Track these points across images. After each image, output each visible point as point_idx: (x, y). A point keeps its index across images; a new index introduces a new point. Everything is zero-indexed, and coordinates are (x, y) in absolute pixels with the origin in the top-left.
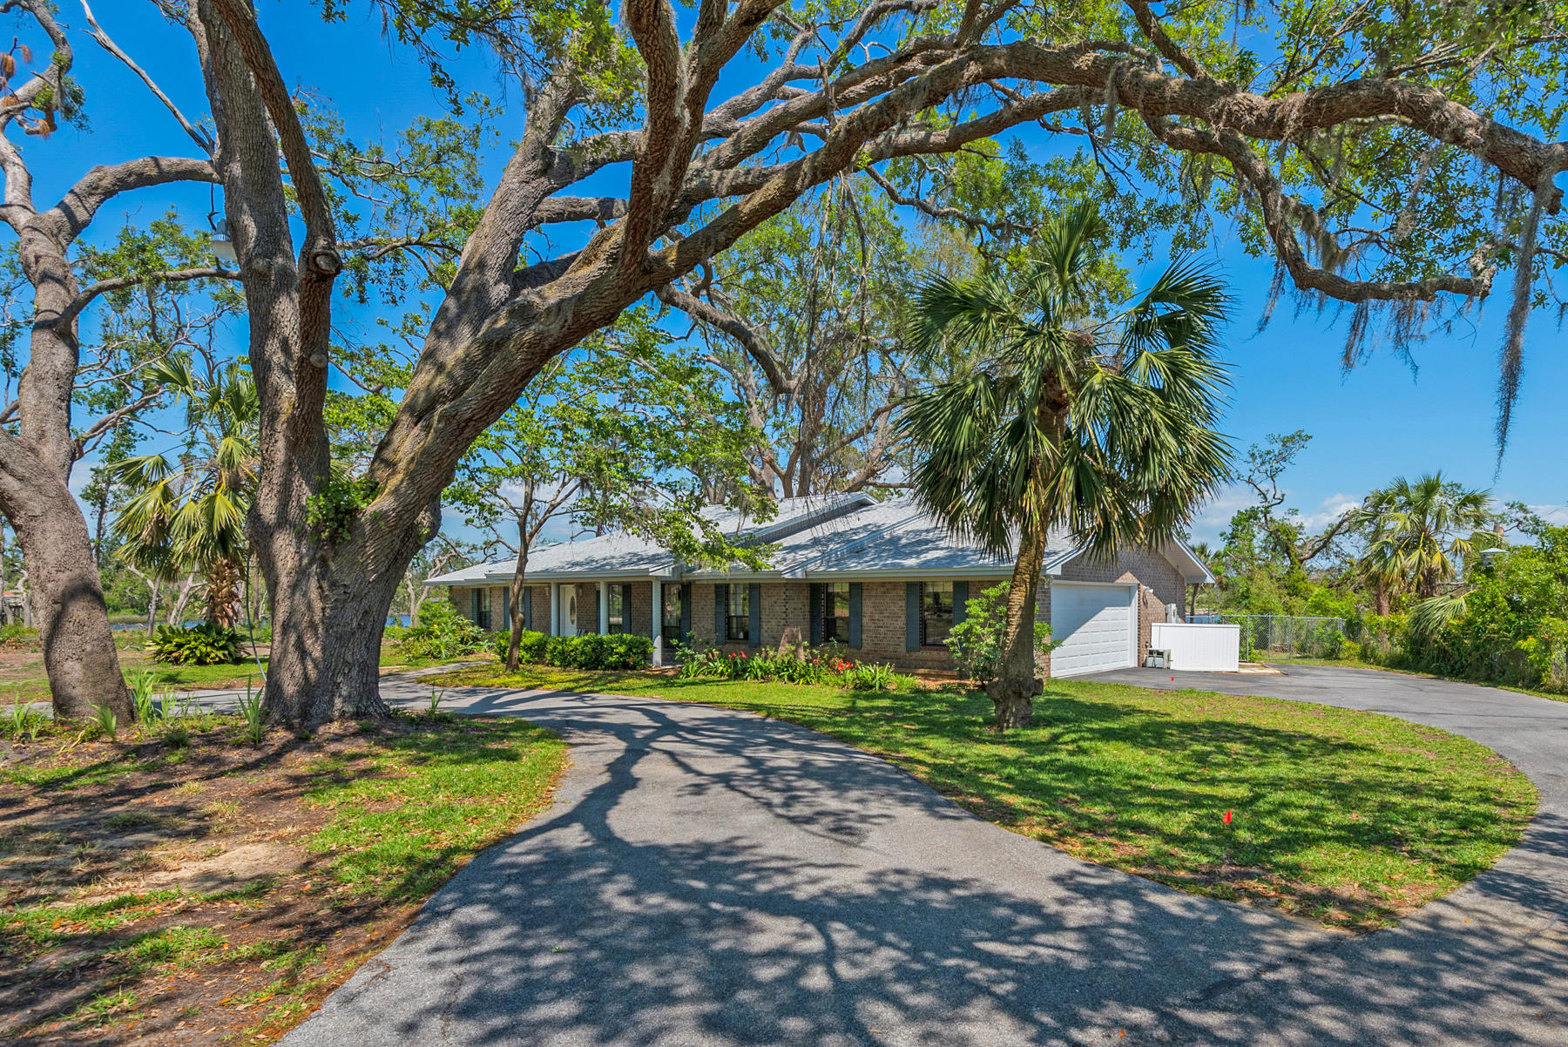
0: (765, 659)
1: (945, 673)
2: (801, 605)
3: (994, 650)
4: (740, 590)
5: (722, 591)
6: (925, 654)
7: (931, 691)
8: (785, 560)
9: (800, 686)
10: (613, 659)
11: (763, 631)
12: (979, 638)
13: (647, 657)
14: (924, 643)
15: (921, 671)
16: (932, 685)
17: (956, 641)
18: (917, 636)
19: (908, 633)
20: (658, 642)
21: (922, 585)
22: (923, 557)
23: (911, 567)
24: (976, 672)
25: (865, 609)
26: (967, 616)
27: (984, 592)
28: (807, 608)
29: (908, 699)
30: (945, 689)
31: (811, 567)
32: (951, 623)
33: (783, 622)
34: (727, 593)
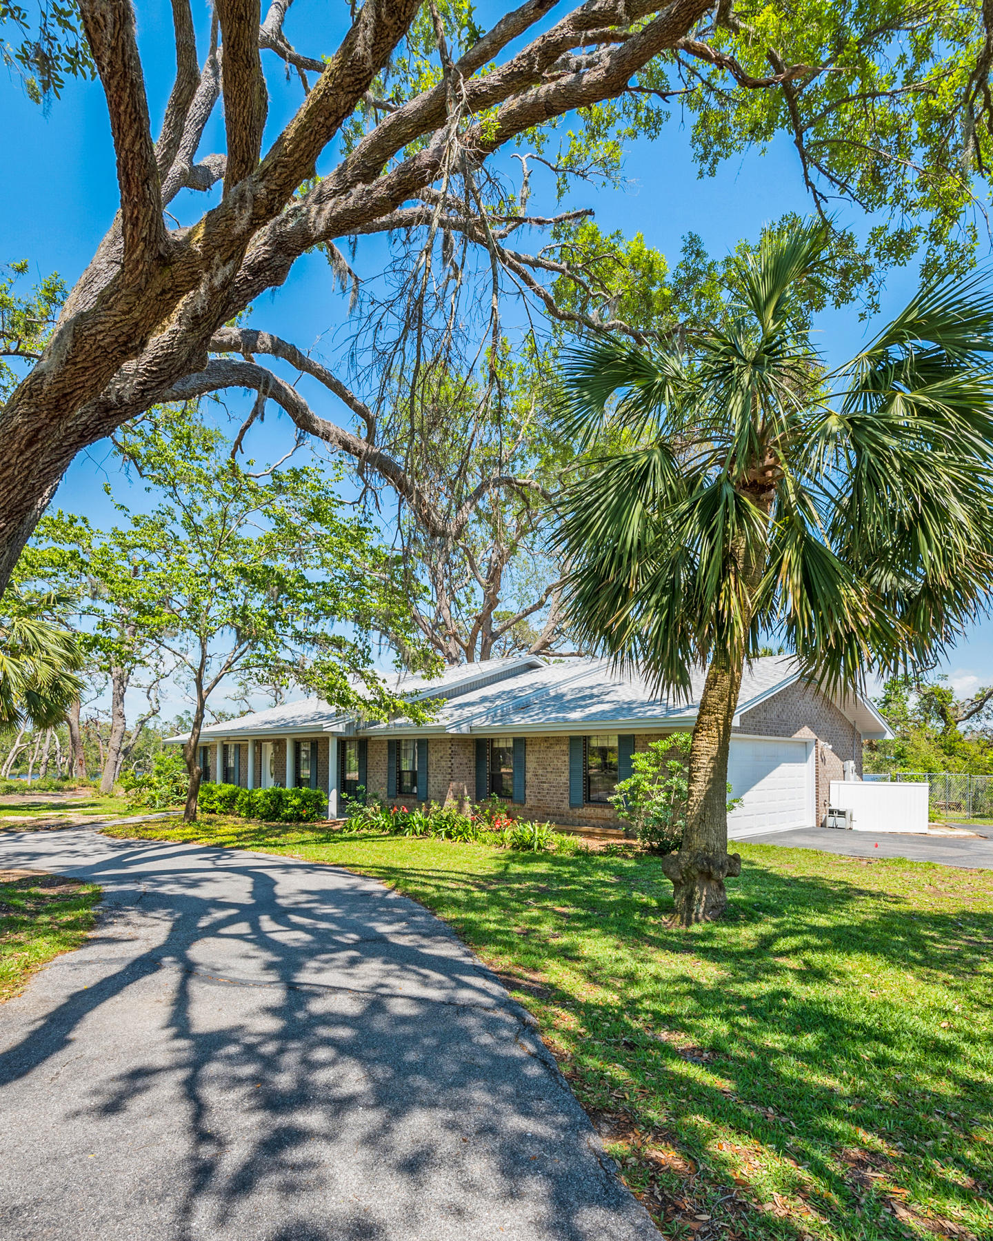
0: (427, 814)
1: (610, 831)
2: (465, 759)
3: (665, 810)
4: (410, 746)
5: (395, 746)
6: (588, 811)
7: (593, 853)
8: (452, 715)
9: (457, 845)
10: (288, 811)
11: (430, 786)
12: (648, 796)
13: (321, 809)
14: (588, 800)
15: (585, 829)
16: (595, 845)
17: (621, 798)
18: (580, 793)
19: (571, 789)
20: (333, 795)
21: (586, 739)
22: (588, 711)
23: (575, 721)
24: (644, 834)
25: (528, 765)
26: (634, 771)
27: (653, 745)
28: (473, 764)
29: (568, 863)
30: (610, 852)
31: (476, 722)
32: (616, 780)
33: (449, 777)
34: (399, 749)
